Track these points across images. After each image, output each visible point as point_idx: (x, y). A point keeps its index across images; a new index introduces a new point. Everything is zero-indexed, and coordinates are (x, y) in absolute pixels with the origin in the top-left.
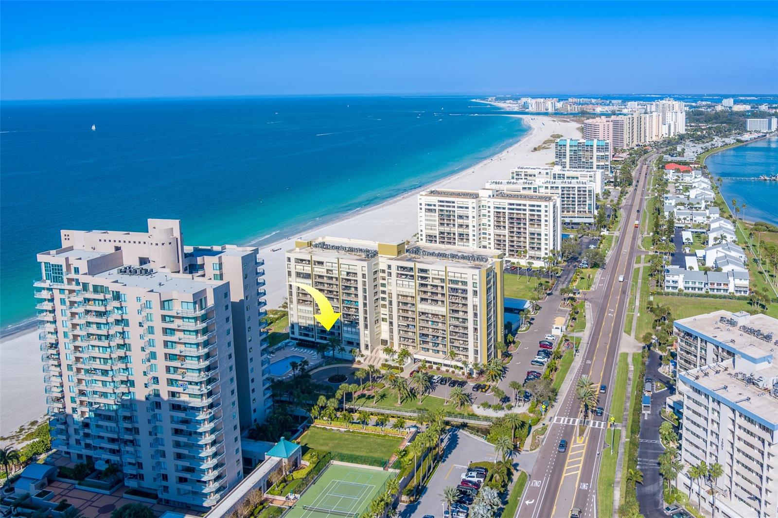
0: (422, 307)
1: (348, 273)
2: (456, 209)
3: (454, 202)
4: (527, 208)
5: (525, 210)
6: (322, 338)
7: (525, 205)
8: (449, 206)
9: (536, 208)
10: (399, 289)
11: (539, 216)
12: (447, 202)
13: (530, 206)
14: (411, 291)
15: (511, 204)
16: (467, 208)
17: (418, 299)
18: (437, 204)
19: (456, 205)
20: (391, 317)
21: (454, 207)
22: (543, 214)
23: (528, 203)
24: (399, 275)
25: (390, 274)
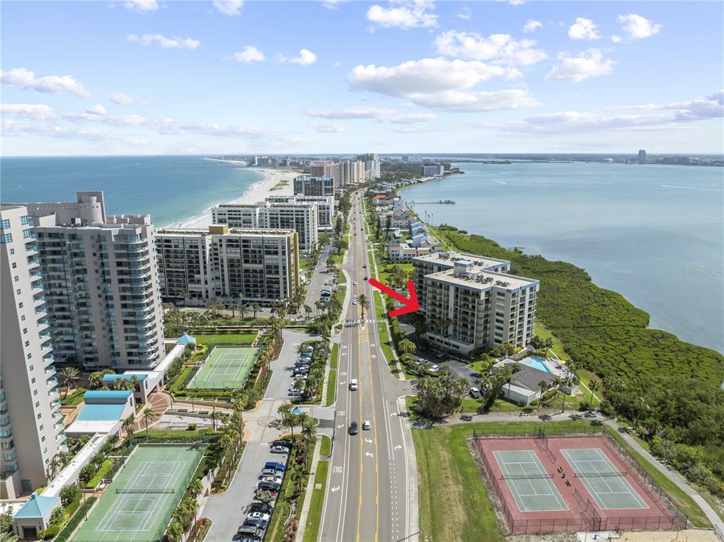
0: (246, 266)
1: (191, 247)
2: (241, 216)
3: (239, 211)
4: (294, 213)
5: (292, 215)
6: (171, 294)
7: (292, 211)
8: (236, 215)
9: (300, 213)
10: (229, 255)
11: (303, 219)
12: (234, 211)
13: (296, 211)
14: (238, 256)
15: (281, 211)
16: (250, 215)
17: (243, 261)
18: (227, 213)
19: (241, 213)
20: (223, 276)
21: (240, 215)
22: (305, 217)
23: (294, 209)
24: (228, 246)
25: (221, 246)
